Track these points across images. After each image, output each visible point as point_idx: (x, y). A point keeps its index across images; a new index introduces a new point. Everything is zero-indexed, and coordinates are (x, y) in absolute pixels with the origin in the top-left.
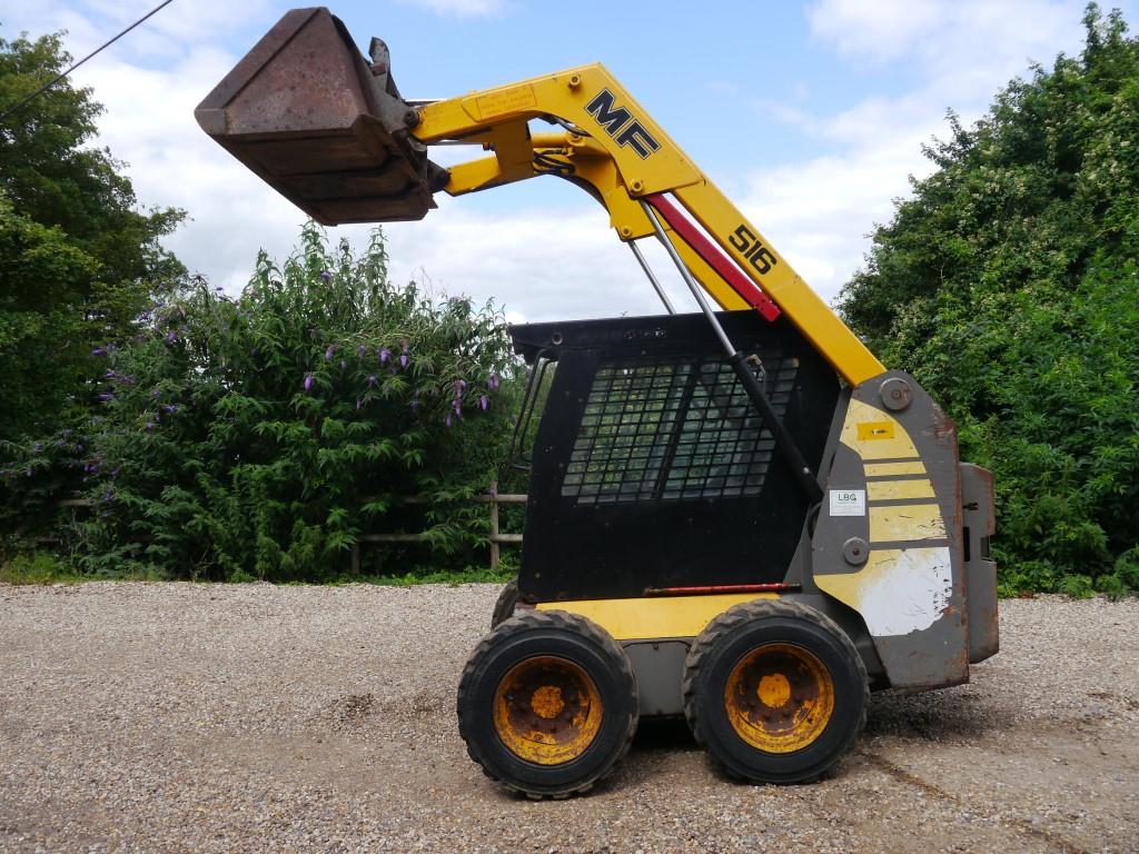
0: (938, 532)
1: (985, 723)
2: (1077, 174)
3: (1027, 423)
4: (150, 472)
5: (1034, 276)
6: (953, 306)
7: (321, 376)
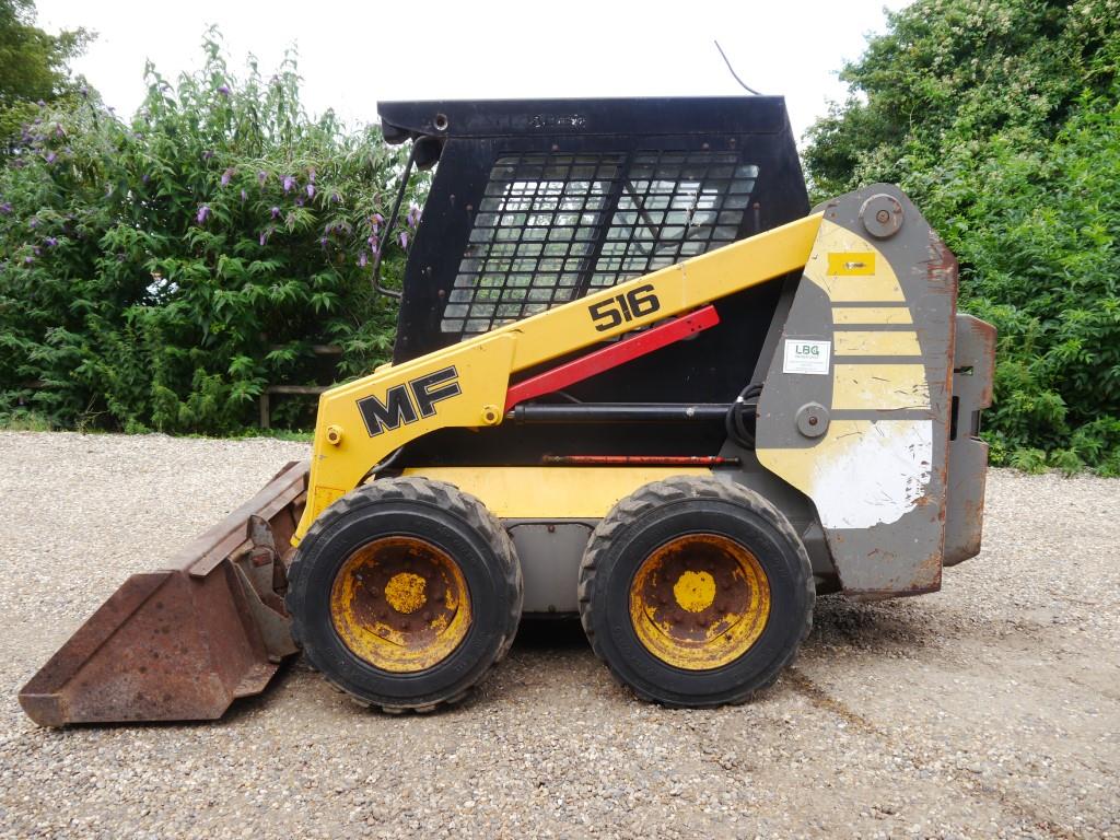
0: (920, 401)
1: (928, 627)
2: (1070, 7)
3: (991, 283)
4: (36, 312)
5: (1011, 122)
6: (921, 153)
7: (217, 208)
